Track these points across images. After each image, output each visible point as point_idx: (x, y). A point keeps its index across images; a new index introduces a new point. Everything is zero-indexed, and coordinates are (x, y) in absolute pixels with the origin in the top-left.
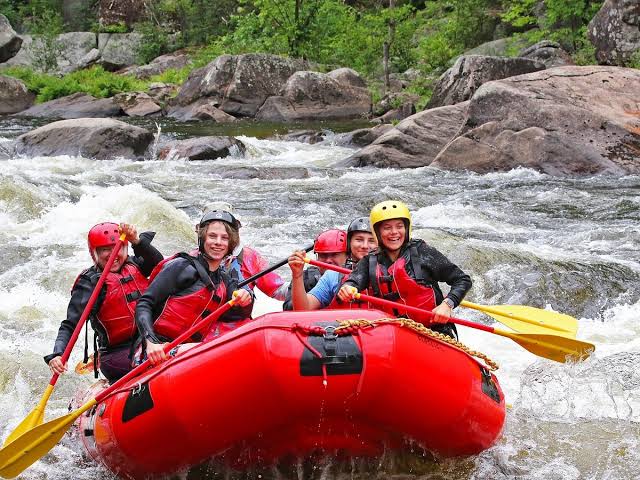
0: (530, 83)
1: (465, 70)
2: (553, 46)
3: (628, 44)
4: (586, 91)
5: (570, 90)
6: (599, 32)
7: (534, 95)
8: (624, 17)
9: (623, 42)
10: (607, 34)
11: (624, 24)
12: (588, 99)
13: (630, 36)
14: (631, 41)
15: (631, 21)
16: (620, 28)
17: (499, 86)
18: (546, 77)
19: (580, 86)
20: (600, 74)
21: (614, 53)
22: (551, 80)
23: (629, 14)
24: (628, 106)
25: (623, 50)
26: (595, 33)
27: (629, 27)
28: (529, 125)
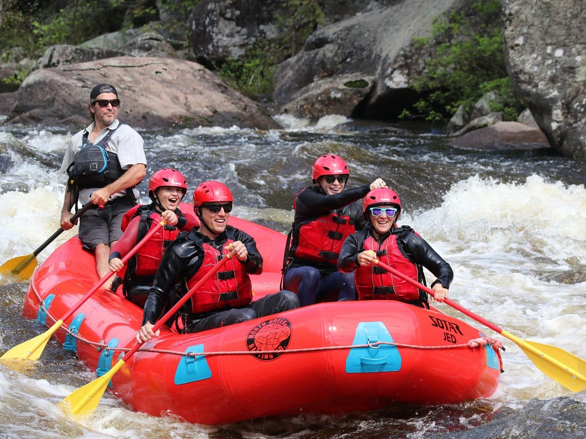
0: (81, 72)
1: (54, 60)
2: (157, 39)
3: (225, 38)
4: (137, 82)
5: (122, 81)
6: (197, 25)
7: (80, 84)
8: (221, 11)
9: (220, 36)
10: (205, 27)
11: (222, 19)
12: (137, 89)
13: (227, 31)
14: (228, 36)
15: (228, 15)
16: (217, 22)
17: (47, 74)
18: (99, 66)
19: (132, 76)
20: (155, 66)
21: (210, 47)
22: (103, 71)
23: (226, 8)
24: (177, 98)
25: (220, 44)
26: (194, 27)
27: (226, 22)
28: (74, 113)
